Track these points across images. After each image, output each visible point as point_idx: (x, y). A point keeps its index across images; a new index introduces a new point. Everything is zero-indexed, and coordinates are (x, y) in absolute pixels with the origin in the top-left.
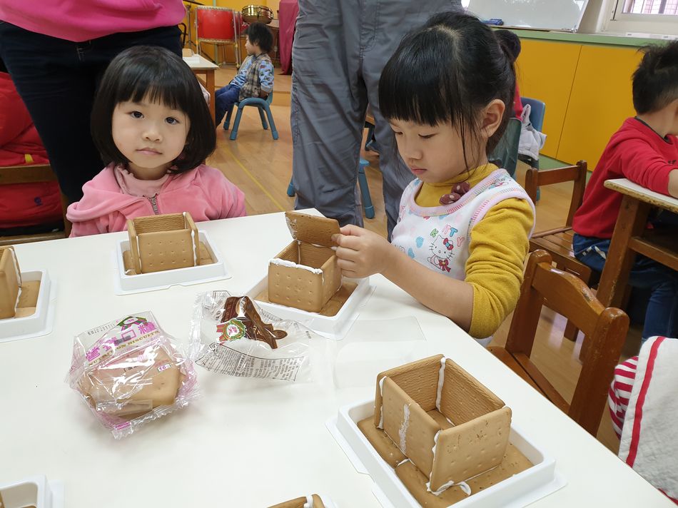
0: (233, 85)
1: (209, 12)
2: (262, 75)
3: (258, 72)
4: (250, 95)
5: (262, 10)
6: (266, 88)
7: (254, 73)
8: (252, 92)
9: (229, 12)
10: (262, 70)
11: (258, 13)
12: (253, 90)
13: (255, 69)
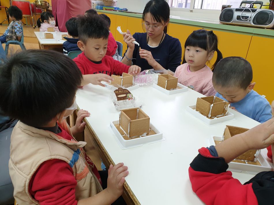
0: (4, 35)
1: (18, 2)
2: (16, 29)
3: (15, 28)
4: (11, 38)
5: (44, 2)
6: (18, 35)
7: (13, 28)
8: (12, 36)
9: (28, 3)
10: (16, 27)
11: (42, 3)
12: (13, 36)
13: (13, 26)
